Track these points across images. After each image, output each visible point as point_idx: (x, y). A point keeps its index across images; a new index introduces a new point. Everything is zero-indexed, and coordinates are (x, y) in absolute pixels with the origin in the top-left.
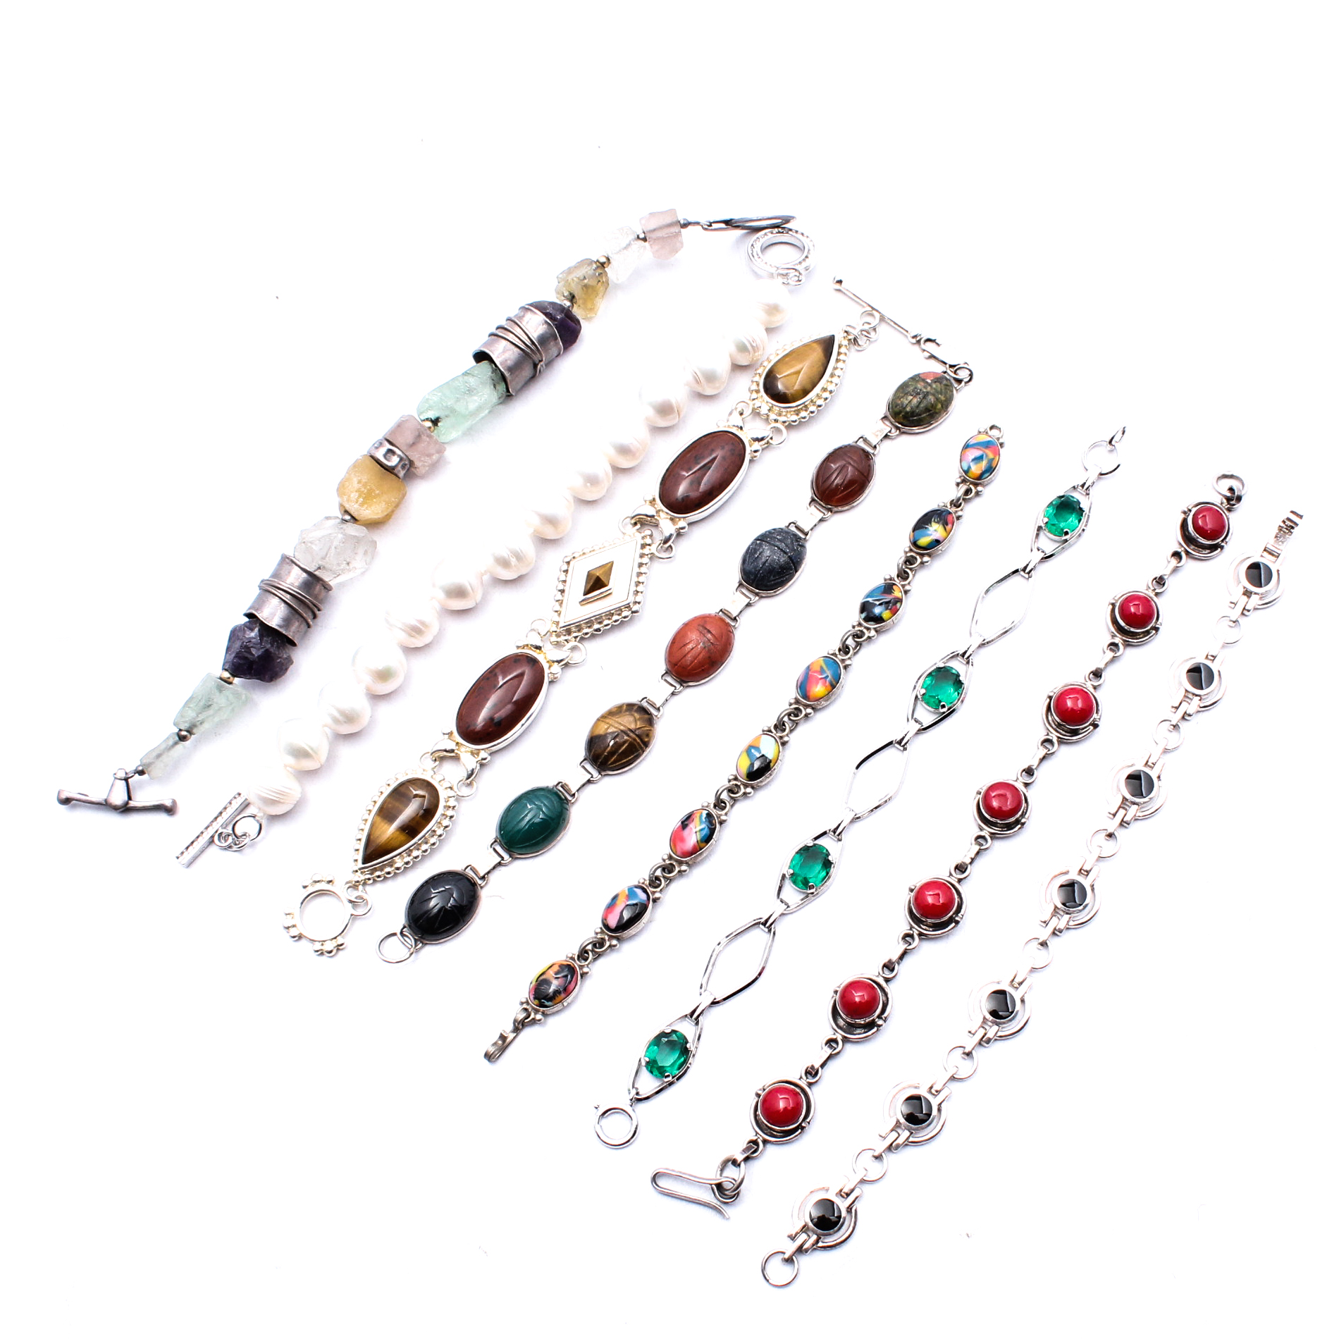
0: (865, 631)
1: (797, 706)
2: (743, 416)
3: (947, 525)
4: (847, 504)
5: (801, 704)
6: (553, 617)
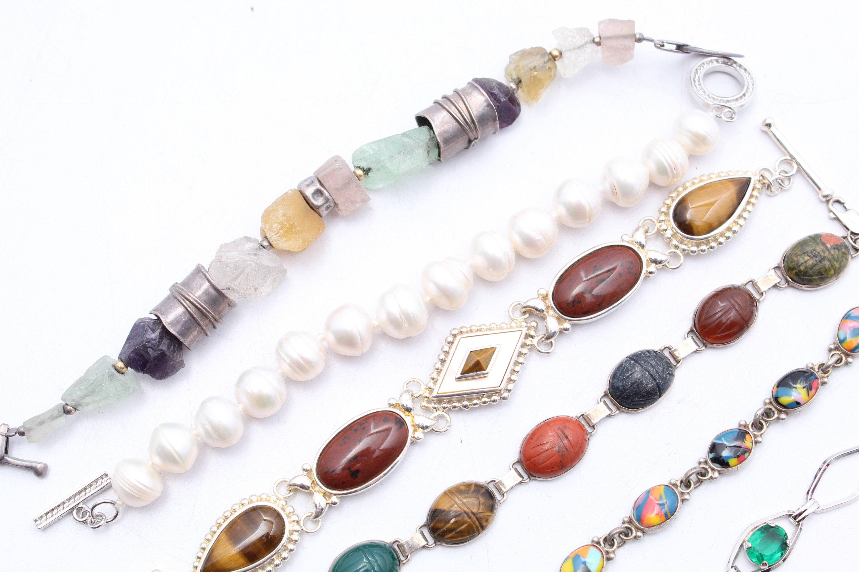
0: (709, 470)
1: (629, 526)
2: (647, 234)
3: (811, 389)
4: (723, 344)
5: (633, 525)
6: (429, 383)
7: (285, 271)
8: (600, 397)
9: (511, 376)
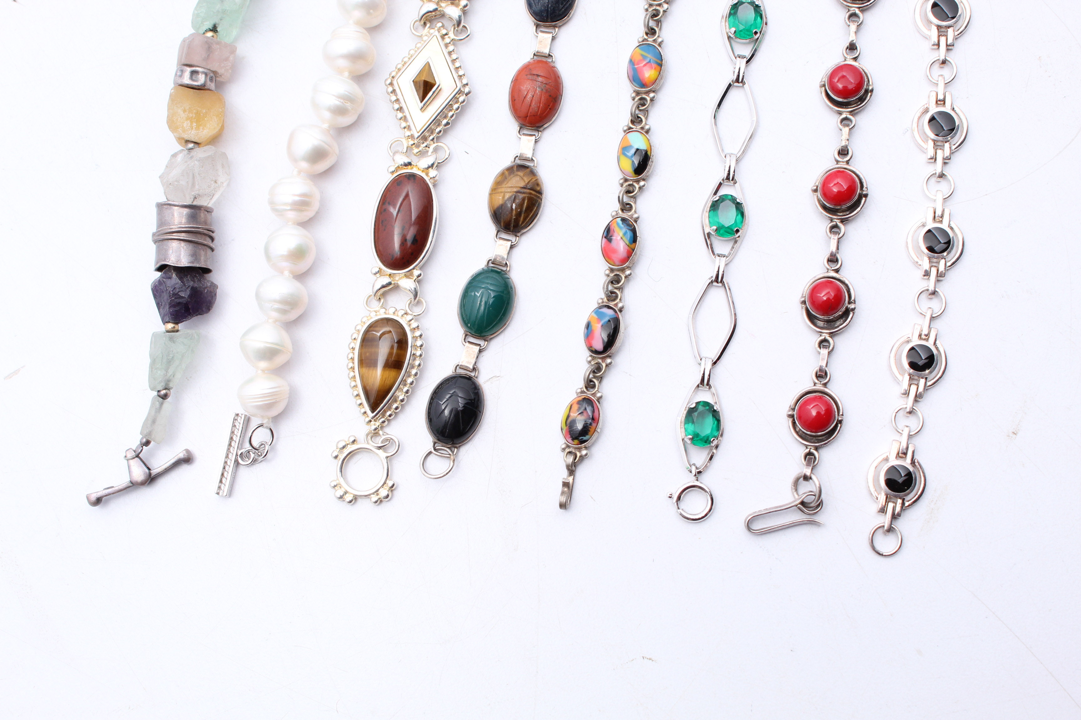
0: (658, 8)
1: (639, 97)
5: (642, 93)
6: (405, 134)
7: (224, 154)
8: (535, 31)
9: (458, 73)
